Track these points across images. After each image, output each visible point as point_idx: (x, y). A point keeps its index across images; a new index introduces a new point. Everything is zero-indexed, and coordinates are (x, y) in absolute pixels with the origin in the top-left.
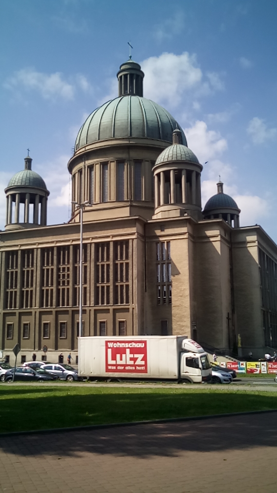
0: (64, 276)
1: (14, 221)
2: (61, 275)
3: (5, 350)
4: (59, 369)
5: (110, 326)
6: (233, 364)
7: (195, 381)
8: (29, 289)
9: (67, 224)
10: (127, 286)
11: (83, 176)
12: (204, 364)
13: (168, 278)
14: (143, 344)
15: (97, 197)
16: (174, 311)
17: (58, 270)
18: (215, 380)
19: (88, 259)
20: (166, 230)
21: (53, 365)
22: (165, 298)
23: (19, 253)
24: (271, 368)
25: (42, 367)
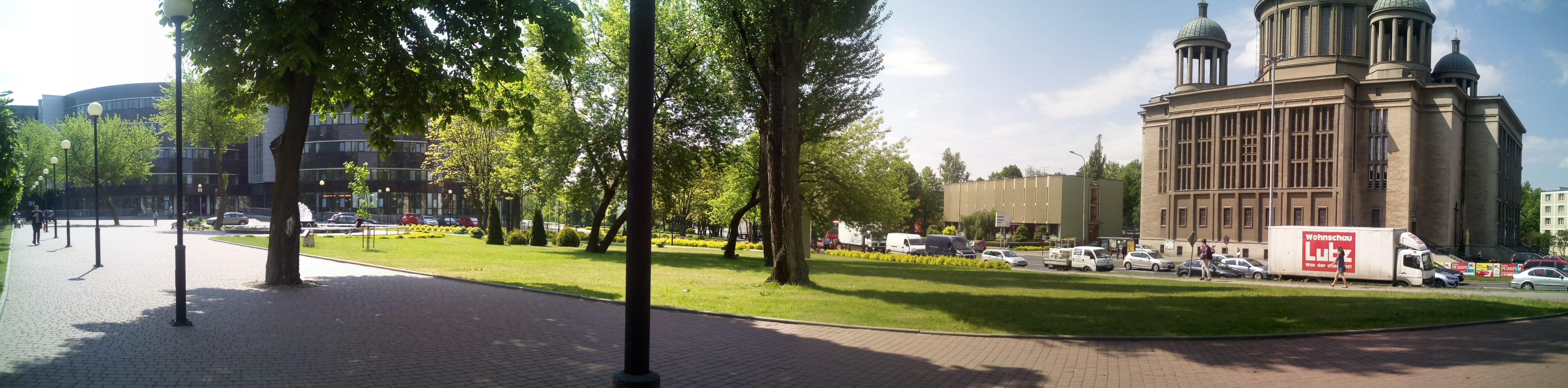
0: (1249, 149)
1: (1186, 81)
2: (1246, 149)
3: (1177, 239)
4: (1244, 264)
5: (1307, 214)
6: (1460, 265)
7: (1414, 284)
8: (1206, 166)
9: (1253, 83)
10: (1331, 164)
11: (1274, 23)
12: (1426, 264)
13: (1383, 155)
14: (1351, 237)
15: (1293, 50)
16: (1389, 198)
17: (1243, 142)
18: (1439, 283)
19: (1281, 128)
20: (1383, 95)
21: (1237, 260)
22: (1378, 181)
23: (1193, 120)
24: (1506, 271)
25: (1223, 261)
